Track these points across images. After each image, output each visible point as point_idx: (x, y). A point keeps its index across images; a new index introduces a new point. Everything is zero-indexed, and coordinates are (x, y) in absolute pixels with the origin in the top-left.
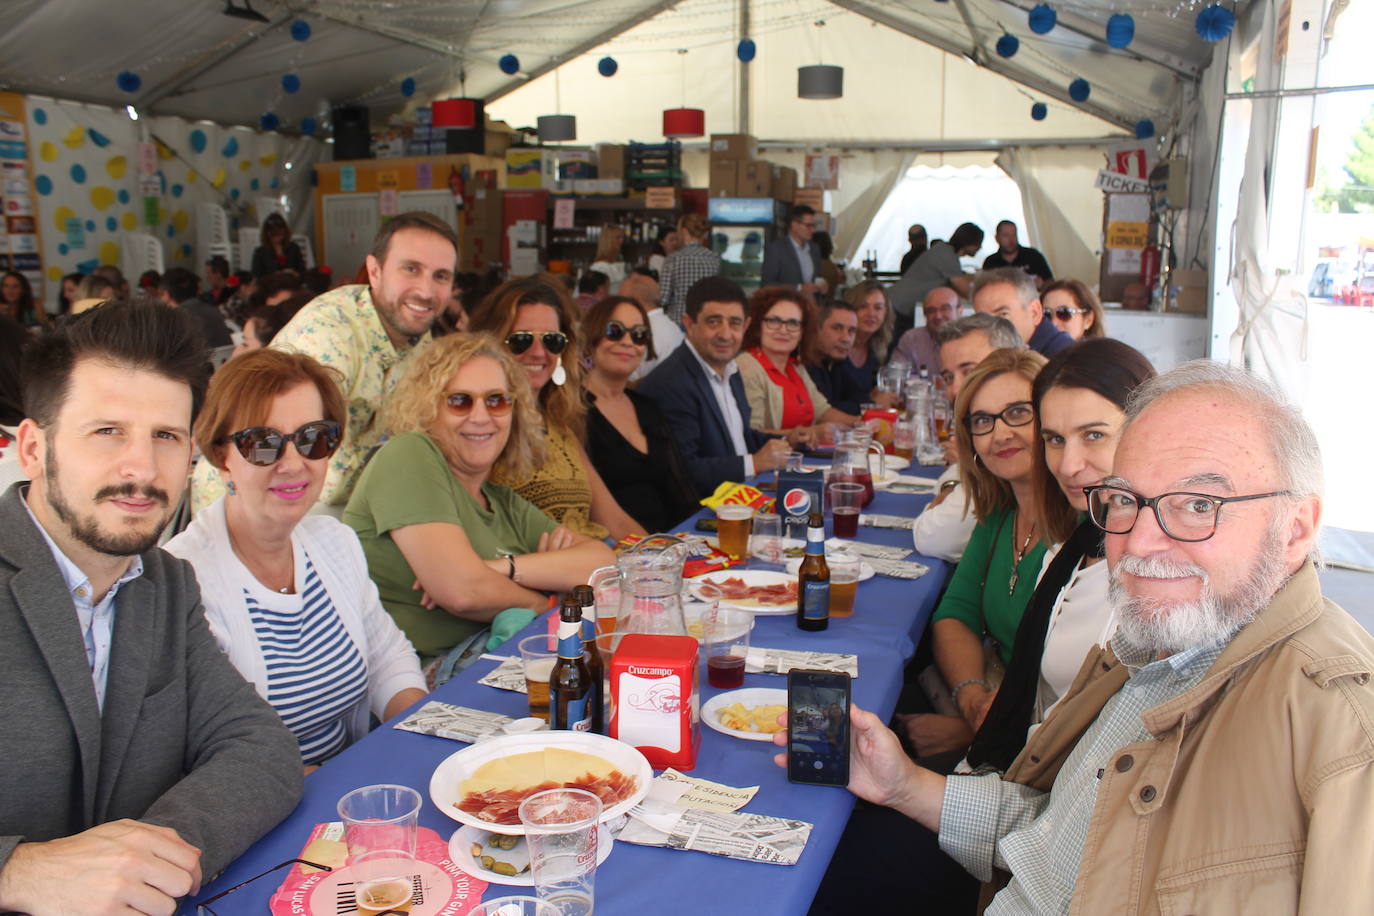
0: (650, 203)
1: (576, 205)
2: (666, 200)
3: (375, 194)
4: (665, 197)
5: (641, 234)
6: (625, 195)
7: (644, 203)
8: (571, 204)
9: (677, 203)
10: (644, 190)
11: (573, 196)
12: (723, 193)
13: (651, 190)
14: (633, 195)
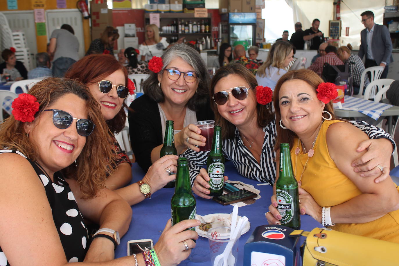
0: (196, 15)
1: (160, 16)
2: (204, 14)
3: (32, 11)
4: (202, 12)
5: (189, 30)
6: (183, 12)
7: (194, 15)
8: (158, 16)
9: (208, 15)
10: (193, 9)
11: (158, 12)
12: (236, 11)
13: (196, 9)
14: (188, 12)
